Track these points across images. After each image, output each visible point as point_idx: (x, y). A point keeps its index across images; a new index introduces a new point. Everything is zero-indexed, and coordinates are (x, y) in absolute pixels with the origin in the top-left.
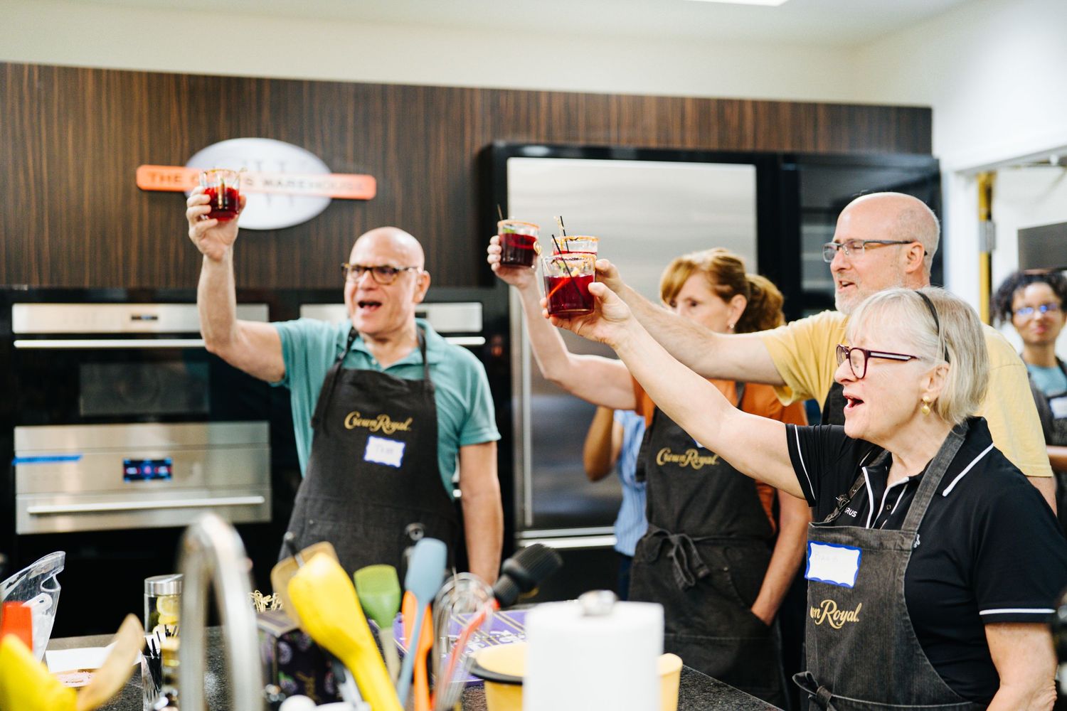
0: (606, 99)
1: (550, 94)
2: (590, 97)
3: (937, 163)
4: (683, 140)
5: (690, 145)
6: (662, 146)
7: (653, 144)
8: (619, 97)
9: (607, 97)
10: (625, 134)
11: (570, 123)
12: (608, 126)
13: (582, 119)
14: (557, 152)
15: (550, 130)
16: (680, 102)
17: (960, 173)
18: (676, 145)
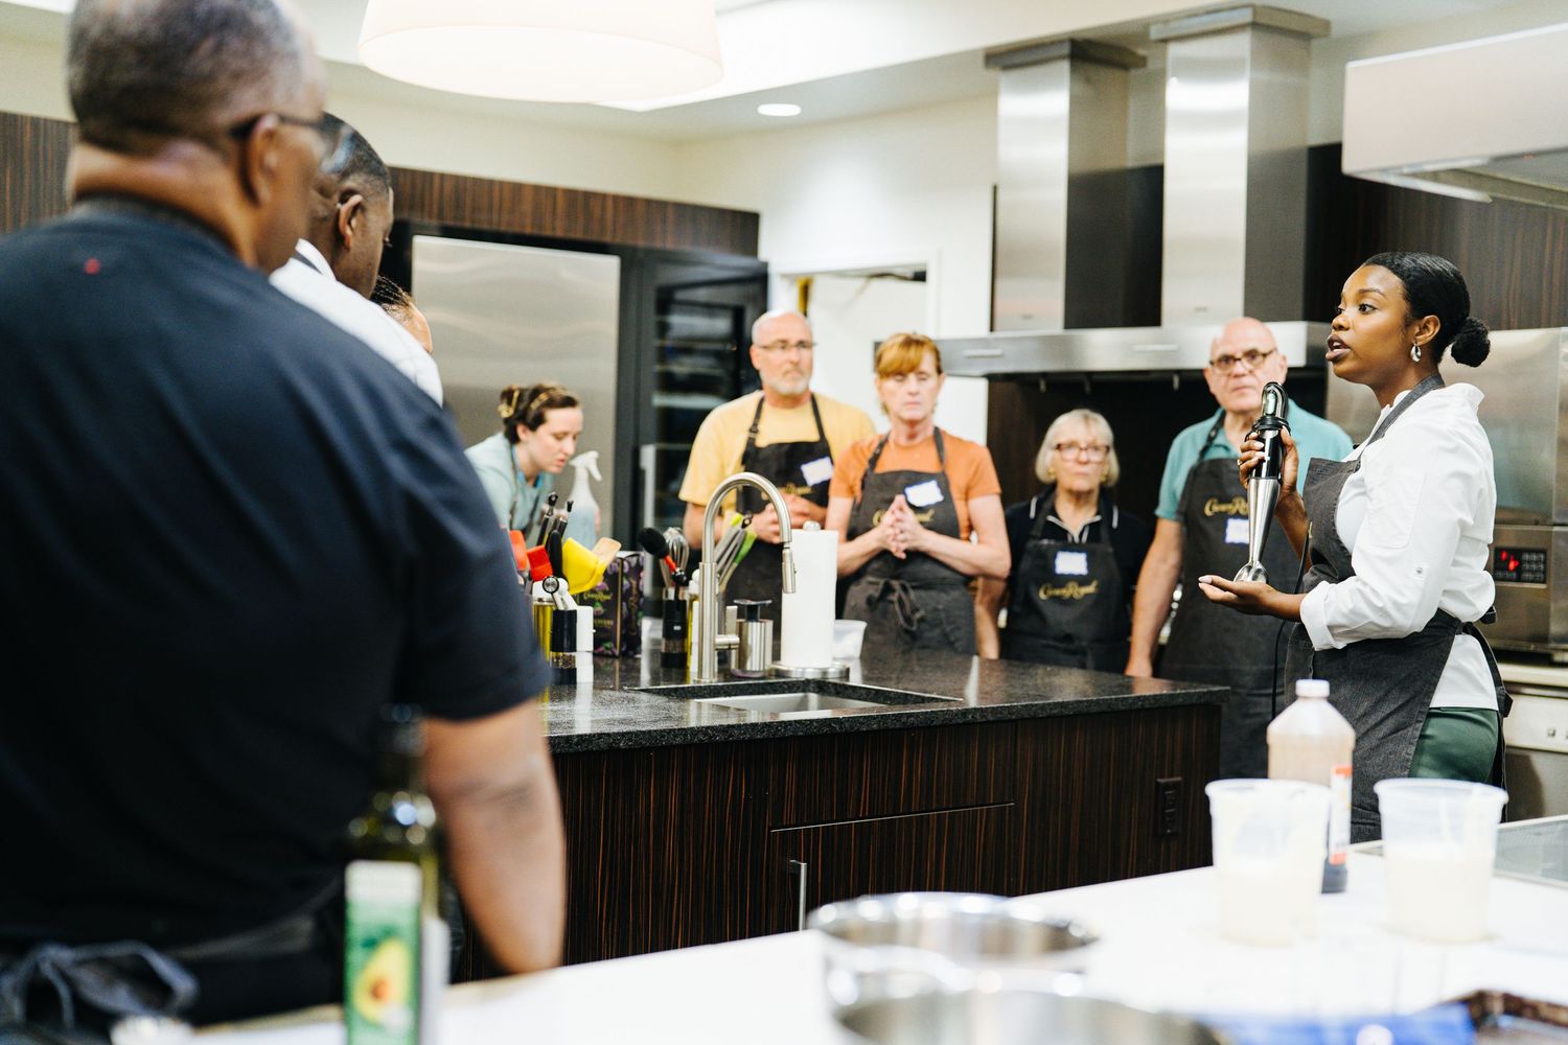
0: (490, 184)
1: (443, 176)
2: (477, 182)
3: (765, 265)
4: (554, 229)
5: (559, 233)
6: (536, 232)
7: (528, 230)
8: (502, 183)
9: (491, 183)
10: (505, 217)
11: (458, 204)
12: (490, 209)
13: (468, 201)
14: (449, 232)
15: (441, 210)
16: (552, 191)
17: (784, 276)
18: (548, 233)
